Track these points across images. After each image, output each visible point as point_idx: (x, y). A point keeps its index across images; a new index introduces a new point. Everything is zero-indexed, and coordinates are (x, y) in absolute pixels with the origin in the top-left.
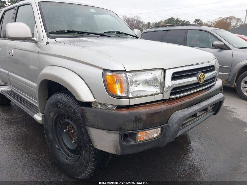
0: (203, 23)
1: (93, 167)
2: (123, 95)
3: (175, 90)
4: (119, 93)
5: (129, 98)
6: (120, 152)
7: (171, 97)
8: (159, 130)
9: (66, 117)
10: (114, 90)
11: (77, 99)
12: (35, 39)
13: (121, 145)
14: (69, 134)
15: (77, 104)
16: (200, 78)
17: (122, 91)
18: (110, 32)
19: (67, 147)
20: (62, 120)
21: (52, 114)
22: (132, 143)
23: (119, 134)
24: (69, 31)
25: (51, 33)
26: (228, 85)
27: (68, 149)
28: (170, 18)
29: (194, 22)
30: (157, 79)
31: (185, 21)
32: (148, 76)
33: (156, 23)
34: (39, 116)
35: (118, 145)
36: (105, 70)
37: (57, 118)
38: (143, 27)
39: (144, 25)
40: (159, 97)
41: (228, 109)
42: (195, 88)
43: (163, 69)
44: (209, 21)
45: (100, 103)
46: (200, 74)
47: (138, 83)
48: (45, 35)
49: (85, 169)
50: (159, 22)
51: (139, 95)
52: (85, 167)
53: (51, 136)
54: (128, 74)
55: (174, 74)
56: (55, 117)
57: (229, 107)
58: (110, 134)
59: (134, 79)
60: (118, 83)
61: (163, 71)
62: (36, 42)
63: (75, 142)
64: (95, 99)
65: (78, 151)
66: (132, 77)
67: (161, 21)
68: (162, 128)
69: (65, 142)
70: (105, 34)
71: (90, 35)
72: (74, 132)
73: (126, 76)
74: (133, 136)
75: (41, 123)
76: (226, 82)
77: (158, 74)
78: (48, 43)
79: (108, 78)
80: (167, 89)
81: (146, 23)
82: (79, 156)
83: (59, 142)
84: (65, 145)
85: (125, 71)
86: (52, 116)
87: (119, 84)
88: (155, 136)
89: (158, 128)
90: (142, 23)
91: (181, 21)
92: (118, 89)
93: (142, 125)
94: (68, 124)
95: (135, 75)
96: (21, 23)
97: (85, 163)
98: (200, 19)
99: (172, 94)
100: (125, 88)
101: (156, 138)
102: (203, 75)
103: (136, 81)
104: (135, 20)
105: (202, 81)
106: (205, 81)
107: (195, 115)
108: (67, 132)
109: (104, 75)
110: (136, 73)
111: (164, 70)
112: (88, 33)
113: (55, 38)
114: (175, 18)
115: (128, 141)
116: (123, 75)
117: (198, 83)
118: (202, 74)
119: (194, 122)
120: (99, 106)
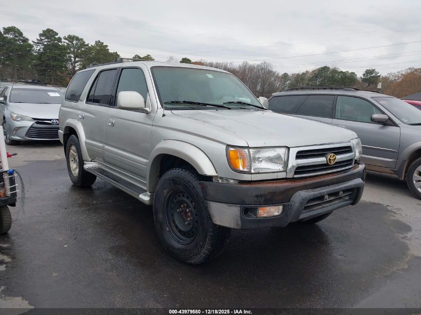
0: (379, 76)
1: (210, 247)
2: (245, 170)
3: (299, 170)
4: (241, 168)
5: (252, 174)
6: (240, 226)
7: (295, 176)
8: (281, 207)
9: (181, 194)
10: (236, 165)
11: (200, 173)
12: (147, 109)
13: (242, 219)
14: (182, 214)
15: (197, 180)
16: (329, 159)
17: (244, 167)
18: (230, 103)
19: (179, 228)
20: (176, 199)
21: (165, 191)
22: (253, 217)
23: (240, 207)
24: (184, 102)
25: (166, 103)
26: (395, 176)
27: (180, 231)
28: (323, 66)
29: (364, 75)
30: (281, 157)
31: (348, 72)
32: (271, 153)
33: (298, 74)
34: (145, 195)
35: (239, 218)
36: (228, 146)
37: (170, 195)
38: (275, 80)
39: (277, 77)
40: (283, 175)
41: (389, 208)
42: (325, 170)
43: (287, 147)
44: (390, 74)
45: (221, 178)
46: (330, 155)
47: (260, 160)
48: (160, 106)
49: (200, 250)
50: (303, 74)
51: (261, 171)
52: (202, 247)
53: (161, 216)
54: (251, 150)
55: (299, 152)
56: (169, 194)
57: (392, 206)
58: (231, 207)
59: (257, 156)
60: (240, 158)
61: (287, 149)
62: (147, 113)
63: (189, 224)
64: (217, 173)
65: (193, 232)
66: (255, 153)
67: (307, 72)
68: (284, 206)
69: (177, 223)
70: (225, 106)
71: (208, 106)
72: (189, 211)
73: (249, 152)
74: (254, 210)
75: (148, 203)
76: (392, 172)
77: (282, 152)
78: (164, 115)
79: (232, 154)
80: (291, 169)
81: (281, 73)
82: (192, 238)
83: (169, 223)
84: (177, 227)
85: (248, 147)
86: (165, 194)
87: (241, 160)
88: (277, 214)
89: (280, 205)
90: (274, 73)
91: (342, 72)
92: (240, 164)
93: (263, 200)
94: (182, 202)
95: (258, 151)
96: (134, 92)
97: (201, 243)
98: (374, 70)
99: (296, 173)
100: (247, 164)
101: (277, 216)
102: (334, 156)
103: (259, 158)
104: (262, 69)
105: (333, 163)
106: (336, 163)
107: (321, 198)
108: (180, 212)
109: (227, 150)
110: (259, 150)
111: (289, 148)
112: (205, 105)
113: (171, 109)
114: (331, 67)
115: (249, 216)
116: (247, 150)
117: (327, 165)
118: (332, 154)
119: (323, 207)
120: (220, 181)
